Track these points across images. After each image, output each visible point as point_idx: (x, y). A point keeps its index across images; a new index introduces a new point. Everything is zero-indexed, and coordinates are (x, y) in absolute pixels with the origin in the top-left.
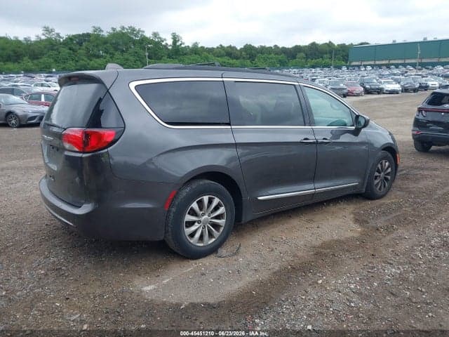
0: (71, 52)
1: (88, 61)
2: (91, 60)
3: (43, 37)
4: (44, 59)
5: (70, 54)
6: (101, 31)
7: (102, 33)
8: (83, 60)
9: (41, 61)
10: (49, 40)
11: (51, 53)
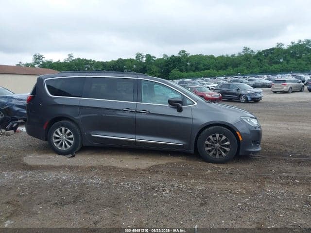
0: (259, 61)
1: (269, 66)
2: (271, 66)
3: (243, 54)
4: (241, 67)
5: (257, 62)
6: (282, 45)
7: (283, 47)
8: (266, 66)
9: (238, 68)
10: (246, 55)
11: (245, 63)
